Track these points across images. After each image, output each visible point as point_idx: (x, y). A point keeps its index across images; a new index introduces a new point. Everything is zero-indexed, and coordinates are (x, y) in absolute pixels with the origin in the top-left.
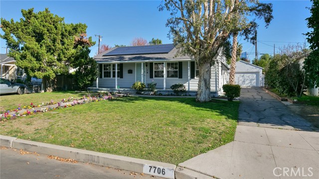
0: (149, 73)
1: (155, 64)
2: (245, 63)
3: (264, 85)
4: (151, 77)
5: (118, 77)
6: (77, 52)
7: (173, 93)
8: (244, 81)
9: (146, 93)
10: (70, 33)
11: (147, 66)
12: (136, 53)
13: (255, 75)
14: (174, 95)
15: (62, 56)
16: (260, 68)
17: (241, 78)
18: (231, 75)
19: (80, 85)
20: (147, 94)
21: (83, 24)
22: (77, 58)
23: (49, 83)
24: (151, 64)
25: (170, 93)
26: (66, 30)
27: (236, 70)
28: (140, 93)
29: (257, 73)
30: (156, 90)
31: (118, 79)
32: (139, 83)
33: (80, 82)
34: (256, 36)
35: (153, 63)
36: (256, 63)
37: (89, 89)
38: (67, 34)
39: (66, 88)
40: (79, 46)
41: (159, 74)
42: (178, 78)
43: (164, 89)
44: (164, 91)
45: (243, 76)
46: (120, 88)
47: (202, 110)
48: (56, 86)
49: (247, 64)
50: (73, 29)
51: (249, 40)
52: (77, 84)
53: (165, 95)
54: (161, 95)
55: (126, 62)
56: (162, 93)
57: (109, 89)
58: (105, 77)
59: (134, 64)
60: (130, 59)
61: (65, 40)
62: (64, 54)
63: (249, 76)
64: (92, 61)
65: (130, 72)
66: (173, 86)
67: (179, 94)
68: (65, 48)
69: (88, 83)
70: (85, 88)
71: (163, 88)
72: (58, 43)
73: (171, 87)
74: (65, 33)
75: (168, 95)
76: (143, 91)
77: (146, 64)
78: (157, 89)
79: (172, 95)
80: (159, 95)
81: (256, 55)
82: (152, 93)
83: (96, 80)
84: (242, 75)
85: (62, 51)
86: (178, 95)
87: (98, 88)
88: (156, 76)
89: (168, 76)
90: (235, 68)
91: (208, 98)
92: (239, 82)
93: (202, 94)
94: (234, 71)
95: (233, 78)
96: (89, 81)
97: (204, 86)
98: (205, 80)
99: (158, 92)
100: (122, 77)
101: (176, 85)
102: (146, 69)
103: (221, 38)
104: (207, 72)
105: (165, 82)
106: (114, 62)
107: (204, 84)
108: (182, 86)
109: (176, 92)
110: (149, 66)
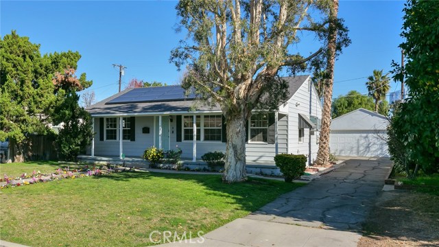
0: (175, 132)
1: (185, 117)
4: (179, 139)
5: (124, 138)
6: (58, 100)
7: (207, 167)
8: (368, 147)
9: (165, 167)
10: (47, 68)
11: (171, 121)
12: (157, 99)
14: (208, 171)
15: (34, 107)
17: (362, 141)
19: (64, 152)
20: (167, 169)
21: (74, 51)
22: (58, 110)
23: (18, 148)
24: (179, 118)
25: (202, 167)
26: (41, 66)
27: (331, 128)
28: (156, 166)
30: (181, 162)
31: (123, 144)
32: (154, 150)
33: (64, 147)
35: (181, 116)
37: (81, 159)
38: (42, 71)
39: (48, 156)
40: (61, 90)
41: (189, 135)
42: (220, 142)
43: (194, 160)
44: (193, 164)
45: (367, 137)
46: (126, 156)
47: (215, 195)
48: (30, 154)
50: (52, 63)
52: (60, 150)
53: (194, 171)
54: (188, 169)
55: (136, 114)
56: (189, 166)
57: (111, 159)
58: (107, 139)
59: (151, 118)
60: (145, 110)
61: (41, 81)
62: (36, 103)
64: (83, 113)
65: (146, 130)
66: (206, 155)
67: (216, 168)
68: (38, 94)
69: (78, 149)
70: (72, 157)
71: (192, 159)
72: (28, 87)
73: (202, 157)
74: (39, 70)
75: (198, 171)
76: (161, 162)
77: (171, 118)
78: (182, 159)
79: (205, 170)
80: (185, 170)
82: (175, 166)
83: (90, 144)
84: (365, 135)
85: (34, 98)
86: (215, 171)
87: (93, 156)
88: (186, 139)
89: (206, 139)
90: (329, 123)
91: (241, 177)
92: (358, 147)
93: (230, 170)
94: (328, 129)
95: (325, 143)
96: (77, 145)
97: (233, 157)
98: (234, 147)
99: (183, 164)
100: (133, 139)
101: (211, 153)
102: (172, 126)
103: (263, 78)
104: (237, 133)
105: (195, 149)
106: (118, 114)
107: (233, 153)
108: (221, 155)
109: (210, 164)
110: (175, 121)
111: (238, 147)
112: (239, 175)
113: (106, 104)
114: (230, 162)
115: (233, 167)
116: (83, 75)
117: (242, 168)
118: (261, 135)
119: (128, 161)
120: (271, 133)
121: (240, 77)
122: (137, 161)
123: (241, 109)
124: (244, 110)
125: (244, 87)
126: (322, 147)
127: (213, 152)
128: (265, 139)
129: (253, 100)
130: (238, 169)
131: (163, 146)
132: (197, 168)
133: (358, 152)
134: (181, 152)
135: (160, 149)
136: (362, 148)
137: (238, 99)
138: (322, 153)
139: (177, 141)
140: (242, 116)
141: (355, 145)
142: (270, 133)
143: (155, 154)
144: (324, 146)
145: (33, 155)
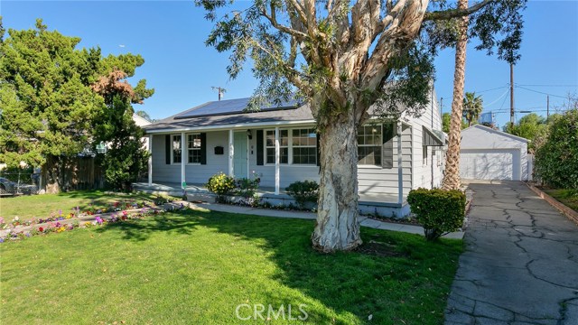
0: (255, 152)
1: (267, 132)
2: (488, 130)
3: (531, 178)
4: (260, 162)
5: (194, 161)
7: (293, 202)
8: (486, 168)
9: (237, 201)
11: (250, 137)
12: (235, 110)
13: (510, 156)
14: (297, 210)
16: (523, 141)
17: (479, 162)
18: (451, 157)
20: (238, 204)
21: (135, 55)
23: (51, 174)
24: (260, 133)
25: (287, 203)
27: (463, 145)
28: (225, 200)
29: (515, 151)
30: (260, 194)
31: (187, 168)
32: (221, 177)
34: (517, 33)
35: (262, 131)
36: (514, 131)
37: (136, 187)
41: (273, 157)
42: (315, 166)
43: (277, 192)
44: (276, 197)
45: (484, 157)
48: (75, 181)
49: (491, 132)
51: (495, 49)
53: (275, 208)
54: (268, 206)
56: (269, 201)
58: (174, 161)
59: (226, 135)
63: (497, 157)
65: (219, 150)
66: (292, 185)
67: (307, 205)
71: (274, 190)
76: (232, 195)
77: (249, 133)
78: (261, 190)
79: (291, 208)
80: (263, 207)
81: (512, 113)
82: (251, 201)
84: (482, 154)
86: (305, 210)
87: (150, 184)
88: (268, 162)
89: (296, 161)
90: (459, 140)
91: (350, 240)
92: (475, 169)
93: (328, 227)
94: (458, 147)
95: (454, 166)
96: (125, 171)
97: (333, 202)
98: (336, 181)
99: (262, 198)
100: (203, 162)
101: (299, 183)
102: (250, 145)
103: (392, 41)
104: (342, 153)
105: (278, 176)
106: (179, 129)
107: (333, 193)
108: (314, 186)
109: (299, 199)
110: (255, 137)
111: (344, 181)
112: (345, 236)
113: (175, 119)
114: (328, 212)
115: (333, 221)
116: (143, 82)
117: (350, 222)
118: (372, 155)
119: (191, 192)
120: (387, 152)
121: (345, 40)
122: (203, 192)
123: (348, 104)
124: (355, 105)
125: (353, 59)
126: (451, 170)
127: (303, 181)
128: (378, 162)
129: (372, 86)
130: (343, 225)
131: (234, 173)
132: (280, 203)
133: (475, 173)
134: (258, 181)
135: (232, 175)
136: (478, 170)
137: (343, 79)
138: (451, 179)
139: (258, 164)
140: (352, 118)
141: (472, 166)
142: (384, 153)
143: (221, 184)
144: (454, 169)
145: (79, 184)
